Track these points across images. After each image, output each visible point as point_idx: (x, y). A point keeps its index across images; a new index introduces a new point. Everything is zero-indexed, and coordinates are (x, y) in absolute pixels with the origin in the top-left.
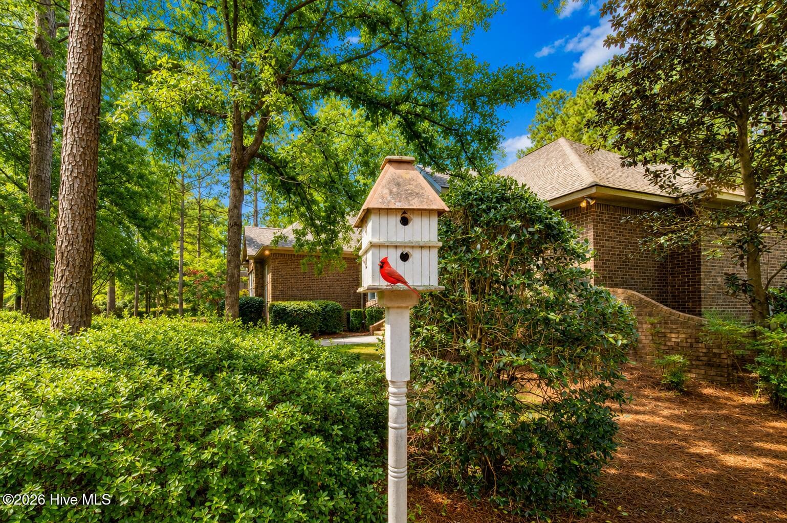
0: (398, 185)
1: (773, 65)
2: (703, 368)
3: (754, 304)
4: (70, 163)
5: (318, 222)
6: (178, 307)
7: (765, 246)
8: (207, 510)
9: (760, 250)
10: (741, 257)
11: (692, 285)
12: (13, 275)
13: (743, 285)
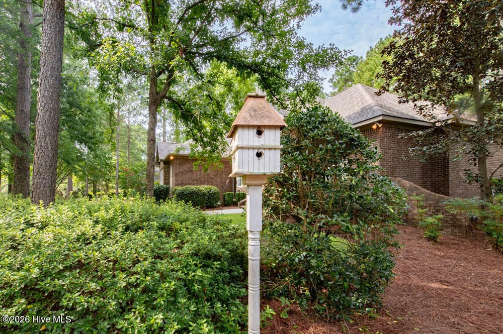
0: (255, 111)
1: (495, 39)
2: (450, 227)
3: (482, 189)
4: (43, 102)
5: (205, 139)
6: (115, 191)
7: (489, 153)
8: (133, 314)
9: (486, 155)
10: (475, 160)
11: (443, 177)
12: (6, 172)
13: (476, 177)
